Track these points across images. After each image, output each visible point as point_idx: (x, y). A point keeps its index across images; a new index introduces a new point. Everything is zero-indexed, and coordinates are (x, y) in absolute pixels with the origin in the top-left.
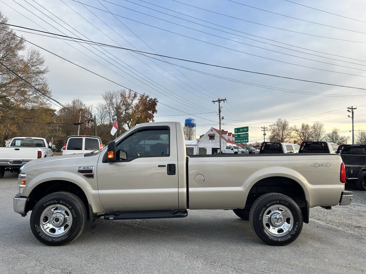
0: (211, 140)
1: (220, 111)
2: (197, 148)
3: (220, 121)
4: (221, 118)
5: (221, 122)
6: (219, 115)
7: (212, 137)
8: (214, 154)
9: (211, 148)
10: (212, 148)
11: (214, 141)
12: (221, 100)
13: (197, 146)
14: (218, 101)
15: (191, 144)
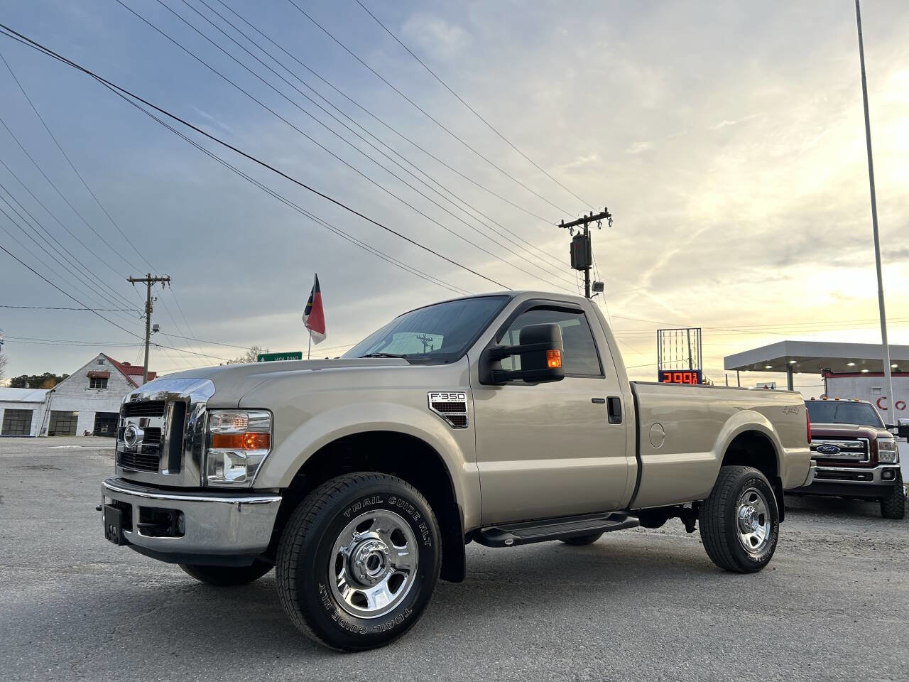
0: (95, 391)
1: (149, 309)
2: (43, 412)
3: (148, 337)
4: (151, 329)
5: (151, 340)
6: (145, 320)
7: (98, 381)
8: (102, 429)
9: (95, 414)
10: (97, 413)
11: (105, 392)
12: (156, 280)
13: (44, 407)
14: (146, 280)
15: (25, 398)
